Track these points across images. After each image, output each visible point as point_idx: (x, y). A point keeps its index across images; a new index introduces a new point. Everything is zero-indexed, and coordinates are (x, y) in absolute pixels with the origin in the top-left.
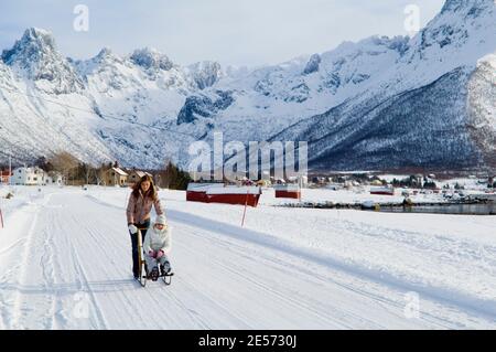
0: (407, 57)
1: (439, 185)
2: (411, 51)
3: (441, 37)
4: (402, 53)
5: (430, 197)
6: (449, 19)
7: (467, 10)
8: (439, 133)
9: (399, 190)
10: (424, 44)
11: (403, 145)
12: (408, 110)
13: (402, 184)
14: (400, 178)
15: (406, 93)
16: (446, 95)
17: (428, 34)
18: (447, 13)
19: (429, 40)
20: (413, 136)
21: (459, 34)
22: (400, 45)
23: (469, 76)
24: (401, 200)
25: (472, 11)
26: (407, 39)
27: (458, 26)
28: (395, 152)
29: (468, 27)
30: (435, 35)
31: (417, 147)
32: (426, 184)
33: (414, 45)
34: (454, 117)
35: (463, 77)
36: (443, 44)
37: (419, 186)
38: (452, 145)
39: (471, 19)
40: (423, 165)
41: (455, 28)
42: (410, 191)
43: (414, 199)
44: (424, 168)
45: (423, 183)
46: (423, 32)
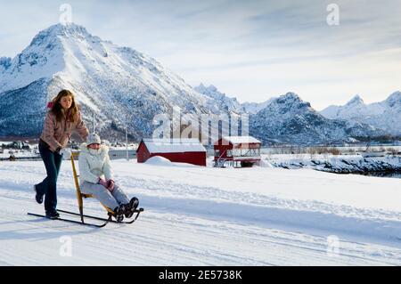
0: (9, 70)
1: (31, 147)
2: (12, 67)
3: (31, 60)
4: (7, 68)
5: (27, 154)
6: (36, 49)
7: (46, 45)
8: (31, 116)
9: (6, 151)
10: (20, 63)
11: (8, 123)
12: (11, 103)
13: (8, 147)
14: (6, 143)
15: (10, 92)
16: (35, 94)
17: (23, 58)
18: (34, 46)
19: (23, 61)
20: (14, 118)
21: (41, 59)
22: (6, 62)
23: (48, 84)
24: (8, 156)
25: (49, 46)
26: (10, 59)
27: (41, 54)
28: (3, 128)
29: (46, 55)
30: (27, 58)
31: (17, 124)
32: (23, 147)
33: (14, 63)
34: (40, 107)
35: (45, 84)
36: (32, 64)
37: (19, 148)
38: (39, 123)
39: (48, 51)
40: (21, 135)
41: (39, 55)
42: (14, 151)
43: (16, 155)
44: (22, 137)
45: (21, 146)
46: (20, 56)
